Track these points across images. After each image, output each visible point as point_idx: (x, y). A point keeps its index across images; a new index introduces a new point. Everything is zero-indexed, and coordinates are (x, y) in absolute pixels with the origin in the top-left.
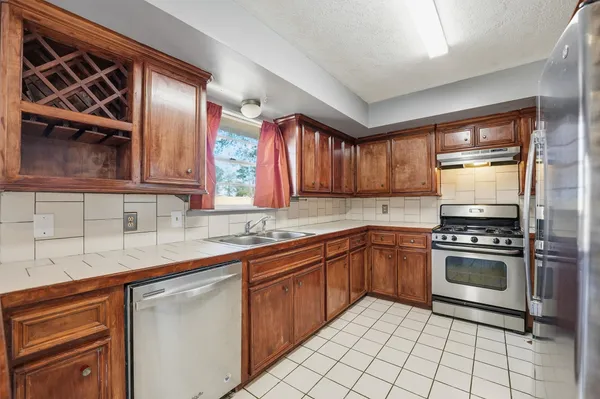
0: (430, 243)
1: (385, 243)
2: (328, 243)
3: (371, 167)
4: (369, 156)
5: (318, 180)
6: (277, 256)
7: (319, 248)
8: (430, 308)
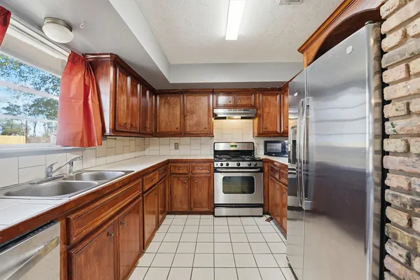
0: (212, 169)
1: (181, 172)
2: (145, 178)
3: (168, 113)
4: (167, 106)
5: (129, 121)
6: (97, 204)
7: (138, 184)
8: (213, 213)
